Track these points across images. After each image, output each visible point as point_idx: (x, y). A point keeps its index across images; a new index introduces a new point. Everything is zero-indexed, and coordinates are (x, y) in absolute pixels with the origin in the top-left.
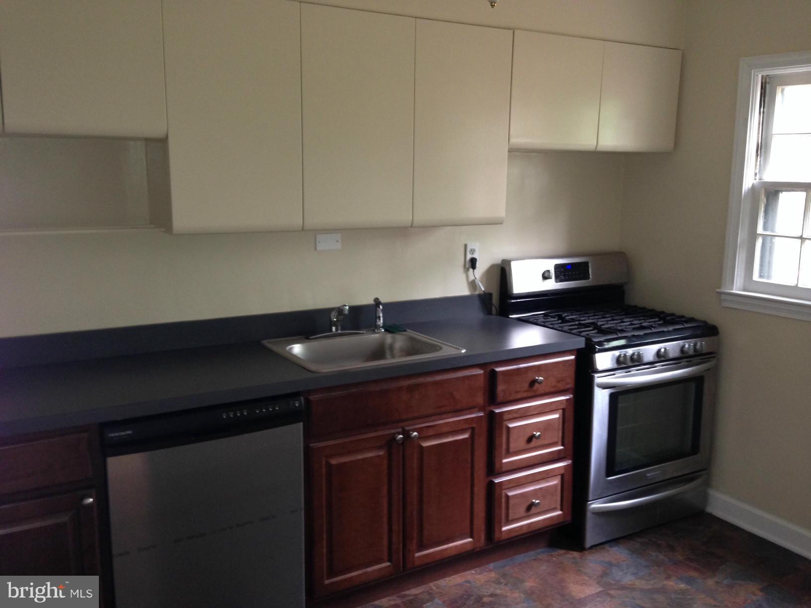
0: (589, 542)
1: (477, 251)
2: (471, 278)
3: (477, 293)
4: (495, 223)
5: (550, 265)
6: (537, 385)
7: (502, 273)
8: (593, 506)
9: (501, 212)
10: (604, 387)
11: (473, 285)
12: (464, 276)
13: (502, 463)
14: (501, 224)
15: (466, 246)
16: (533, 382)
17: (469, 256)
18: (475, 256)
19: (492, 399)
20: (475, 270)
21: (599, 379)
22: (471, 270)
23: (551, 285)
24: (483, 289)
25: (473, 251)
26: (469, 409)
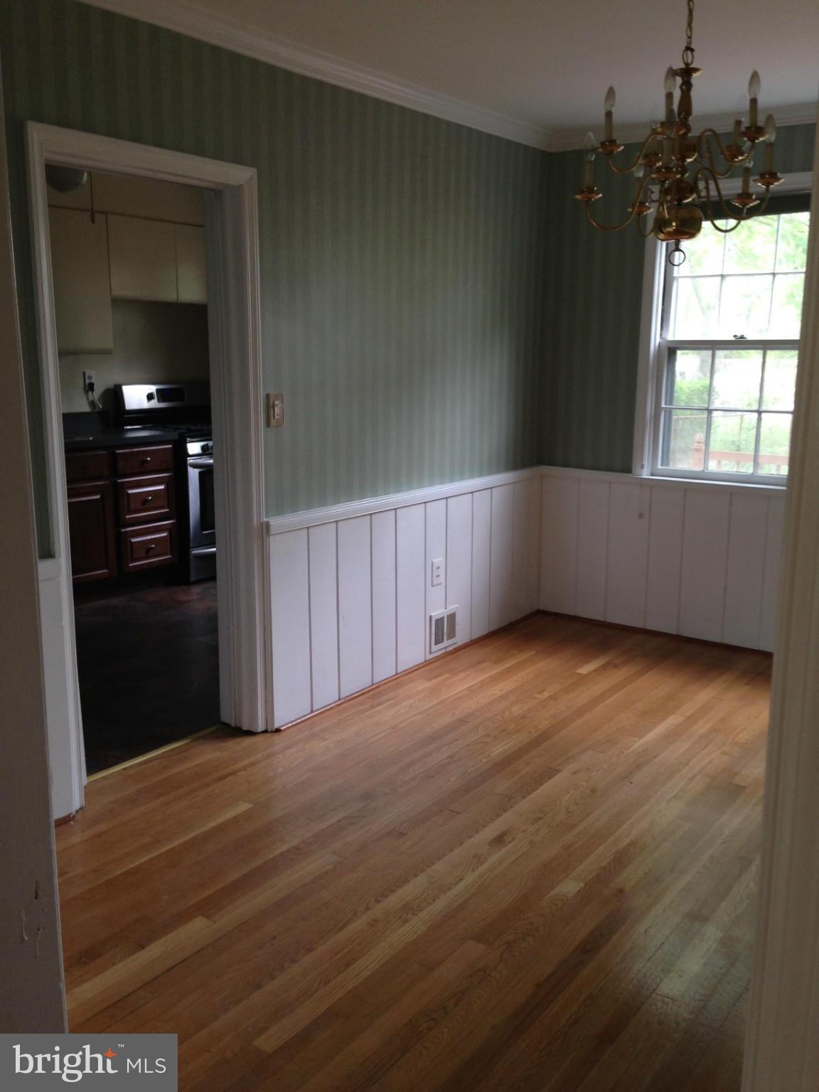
0: (193, 578)
1: (93, 378)
2: (91, 398)
3: (96, 410)
4: (105, 352)
5: (152, 389)
6: (146, 465)
7: (116, 395)
8: (194, 552)
9: (110, 345)
10: (195, 466)
11: (92, 404)
12: (85, 398)
13: (126, 519)
14: (111, 353)
15: (84, 374)
16: (145, 462)
17: (87, 381)
18: (92, 381)
19: (116, 473)
20: (94, 393)
21: (190, 460)
22: (90, 393)
23: (154, 404)
24: (101, 407)
25: (90, 378)
26: (99, 479)
